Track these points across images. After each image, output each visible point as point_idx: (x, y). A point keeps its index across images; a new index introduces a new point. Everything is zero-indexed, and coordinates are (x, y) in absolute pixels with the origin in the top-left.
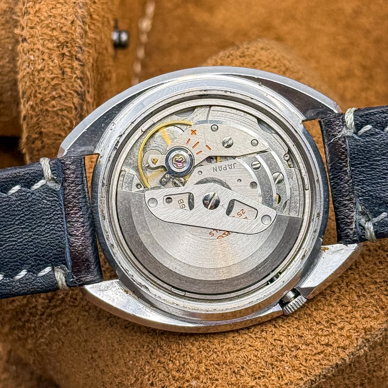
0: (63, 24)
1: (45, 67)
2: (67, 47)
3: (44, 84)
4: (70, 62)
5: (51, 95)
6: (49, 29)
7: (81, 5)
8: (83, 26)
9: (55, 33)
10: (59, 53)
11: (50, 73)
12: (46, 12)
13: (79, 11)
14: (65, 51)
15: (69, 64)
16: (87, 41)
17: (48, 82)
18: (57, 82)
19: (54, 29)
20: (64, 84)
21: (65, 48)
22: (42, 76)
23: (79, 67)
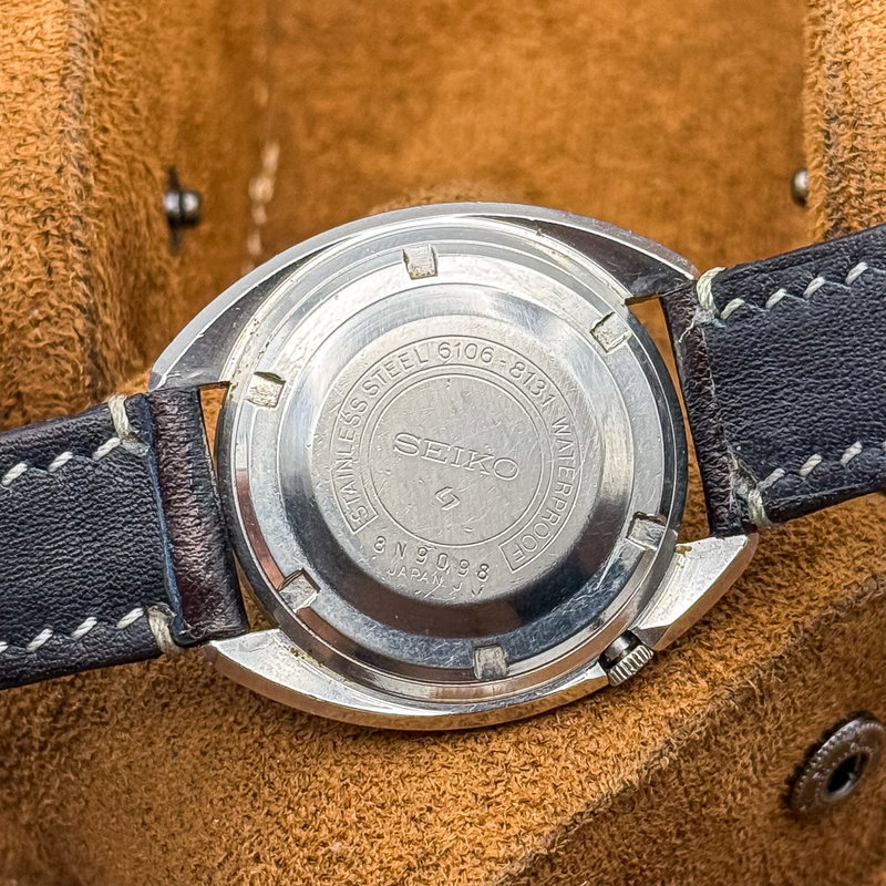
0: (41, 174)
1: (13, 263)
2: (53, 218)
3: (14, 296)
4: (60, 247)
5: (30, 317)
6: (15, 186)
7: (74, 134)
8: (81, 176)
9: (28, 194)
10: (37, 231)
11: (25, 273)
12: (7, 154)
13: (72, 146)
14: (50, 226)
15: (59, 252)
16: (92, 203)
17: (23, 292)
18: (39, 290)
19: (25, 186)
20: (52, 293)
21: (48, 220)
22: (10, 280)
23: (79, 257)
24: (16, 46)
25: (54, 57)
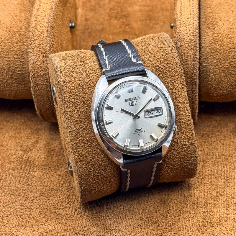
0: (43, 46)
1: (37, 61)
3: (38, 66)
4: (45, 58)
5: (40, 70)
6: (38, 48)
7: (49, 40)
9: (40, 50)
10: (42, 56)
11: (39, 62)
14: (44, 55)
17: (39, 66)
18: (42, 65)
19: (40, 48)
20: (44, 66)
22: (37, 64)
24: (40, 27)
25: (46, 29)
